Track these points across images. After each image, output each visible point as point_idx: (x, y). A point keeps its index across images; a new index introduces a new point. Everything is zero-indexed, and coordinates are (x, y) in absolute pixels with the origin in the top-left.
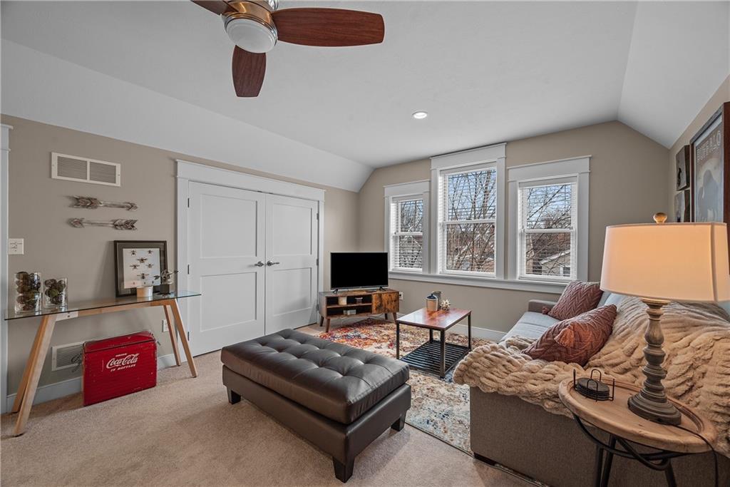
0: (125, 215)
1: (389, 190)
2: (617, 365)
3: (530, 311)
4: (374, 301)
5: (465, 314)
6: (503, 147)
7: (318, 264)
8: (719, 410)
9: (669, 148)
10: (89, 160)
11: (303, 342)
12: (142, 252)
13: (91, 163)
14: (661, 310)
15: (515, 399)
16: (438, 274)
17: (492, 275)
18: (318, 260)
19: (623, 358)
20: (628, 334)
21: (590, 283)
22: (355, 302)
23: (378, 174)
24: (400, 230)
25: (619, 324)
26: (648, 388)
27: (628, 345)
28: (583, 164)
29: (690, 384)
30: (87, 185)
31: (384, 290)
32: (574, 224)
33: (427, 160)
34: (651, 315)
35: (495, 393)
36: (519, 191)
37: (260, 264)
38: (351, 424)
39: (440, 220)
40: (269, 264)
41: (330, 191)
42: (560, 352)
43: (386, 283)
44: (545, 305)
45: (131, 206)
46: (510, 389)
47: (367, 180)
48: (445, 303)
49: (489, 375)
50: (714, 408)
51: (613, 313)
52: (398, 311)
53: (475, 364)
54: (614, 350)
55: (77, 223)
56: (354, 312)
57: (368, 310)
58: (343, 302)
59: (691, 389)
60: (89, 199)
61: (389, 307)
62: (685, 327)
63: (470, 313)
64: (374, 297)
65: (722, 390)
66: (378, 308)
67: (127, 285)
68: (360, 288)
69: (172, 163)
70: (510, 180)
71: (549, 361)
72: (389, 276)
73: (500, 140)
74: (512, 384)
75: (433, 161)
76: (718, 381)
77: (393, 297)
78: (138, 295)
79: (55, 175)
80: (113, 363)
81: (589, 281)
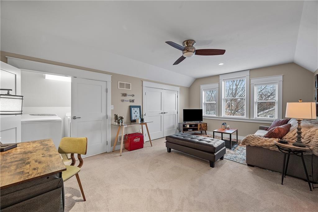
0: (132, 98)
1: (202, 87)
2: (291, 138)
3: (259, 129)
4: (198, 126)
5: (234, 131)
6: (248, 71)
7: (178, 113)
8: (316, 145)
9: (314, 72)
10: (125, 83)
11: (184, 137)
12: (136, 109)
13: (126, 84)
14: (301, 122)
15: (261, 147)
16: (222, 117)
17: (245, 117)
18: (178, 112)
19: (292, 136)
20: (294, 130)
21: (283, 119)
22: (192, 126)
23: (197, 80)
24: (206, 101)
25: (291, 128)
26: (298, 140)
27: (294, 133)
28: (280, 78)
29: (310, 140)
30: (125, 90)
31: (201, 123)
32: (276, 98)
33: (218, 76)
34: (298, 123)
35: (255, 146)
36: (255, 87)
37: (162, 113)
38: (215, 153)
39: (223, 97)
40: (164, 113)
41: (181, 87)
42: (274, 135)
43: (202, 120)
44: (265, 127)
45: (133, 96)
46: (259, 145)
47: (193, 83)
48: (228, 126)
49: (253, 141)
50: (315, 145)
51: (290, 126)
52: (207, 130)
53: (248, 139)
54: (290, 135)
55: (123, 101)
56: (192, 130)
57: (196, 129)
58: (188, 126)
59: (310, 142)
60: (125, 94)
61: (204, 128)
62: (309, 127)
63: (237, 130)
64: (198, 125)
65: (317, 141)
66: (200, 129)
67: (133, 119)
68: (193, 122)
69: (142, 82)
70: (251, 83)
71: (270, 138)
72: (203, 118)
73: (248, 69)
74: (260, 143)
75: (220, 76)
76: (316, 139)
77: (205, 125)
78: (137, 121)
79: (119, 88)
80: (135, 140)
81: (282, 119)
